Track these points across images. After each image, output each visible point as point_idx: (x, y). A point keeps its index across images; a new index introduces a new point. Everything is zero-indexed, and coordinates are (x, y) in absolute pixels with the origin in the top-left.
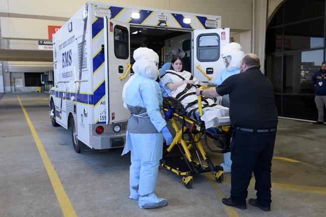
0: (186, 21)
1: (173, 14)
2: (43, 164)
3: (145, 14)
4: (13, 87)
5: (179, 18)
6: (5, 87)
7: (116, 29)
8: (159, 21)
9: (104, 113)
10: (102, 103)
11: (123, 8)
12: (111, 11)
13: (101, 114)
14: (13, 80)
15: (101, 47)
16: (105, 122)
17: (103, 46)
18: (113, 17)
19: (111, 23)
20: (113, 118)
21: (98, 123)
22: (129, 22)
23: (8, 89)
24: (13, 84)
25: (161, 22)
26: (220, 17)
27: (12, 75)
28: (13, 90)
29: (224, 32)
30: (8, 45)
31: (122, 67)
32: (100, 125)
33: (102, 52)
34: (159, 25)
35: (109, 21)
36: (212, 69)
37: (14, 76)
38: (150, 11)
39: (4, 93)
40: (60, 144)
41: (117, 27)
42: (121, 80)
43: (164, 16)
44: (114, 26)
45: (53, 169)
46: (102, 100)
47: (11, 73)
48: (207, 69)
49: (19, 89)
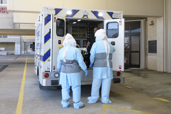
0: (100, 15)
1: (92, 11)
2: (19, 94)
3: (75, 12)
4: (26, 51)
5: (95, 13)
6: (21, 51)
7: (57, 20)
8: (83, 15)
9: (49, 66)
10: (48, 60)
11: (62, 9)
12: (56, 11)
13: (48, 67)
14: (26, 47)
15: (49, 30)
16: (50, 71)
17: (50, 29)
18: (56, 14)
19: (55, 17)
20: (54, 69)
21: (46, 71)
22: (66, 17)
23: (23, 52)
24: (26, 50)
25: (85, 16)
26: (122, 12)
27: (25, 44)
28: (26, 53)
29: (121, 21)
30: (19, 26)
31: (60, 41)
32: (47, 73)
33: (50, 33)
34: (83, 17)
35: (54, 16)
36: (114, 42)
37: (27, 44)
38: (78, 10)
39: (20, 55)
40: (34, 85)
41: (58, 19)
42: (60, 48)
43: (87, 12)
44: (56, 19)
45: (23, 96)
46: (48, 59)
47: (25, 42)
48: (112, 42)
49: (29, 53)
